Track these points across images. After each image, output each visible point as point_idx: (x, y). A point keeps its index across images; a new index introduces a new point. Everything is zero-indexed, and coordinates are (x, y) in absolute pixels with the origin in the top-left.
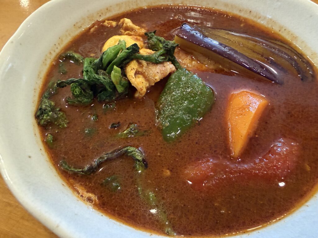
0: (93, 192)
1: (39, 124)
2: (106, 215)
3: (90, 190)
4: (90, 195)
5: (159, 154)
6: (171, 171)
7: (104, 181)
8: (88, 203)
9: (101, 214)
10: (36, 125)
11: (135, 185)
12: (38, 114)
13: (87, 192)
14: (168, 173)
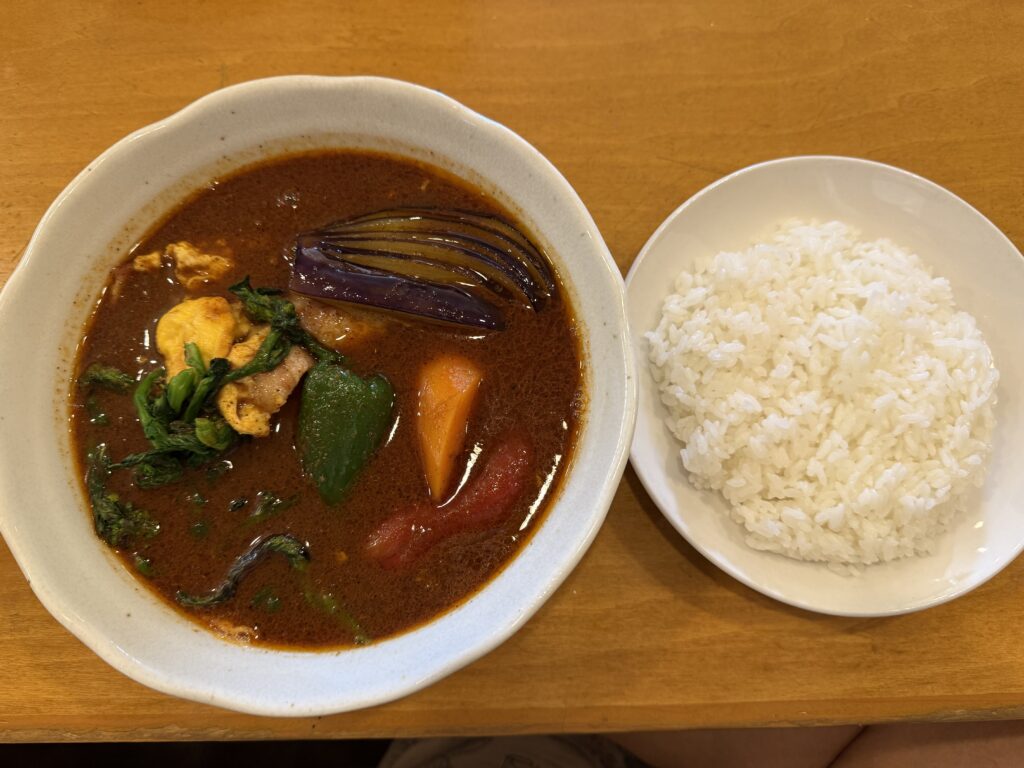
0: (243, 624)
1: (110, 544)
2: (272, 649)
3: (237, 622)
4: (241, 629)
5: (321, 531)
6: (347, 553)
7: (252, 602)
8: (241, 641)
9: (264, 650)
10: (107, 550)
11: (299, 592)
12: (101, 529)
13: (235, 625)
14: (343, 557)
